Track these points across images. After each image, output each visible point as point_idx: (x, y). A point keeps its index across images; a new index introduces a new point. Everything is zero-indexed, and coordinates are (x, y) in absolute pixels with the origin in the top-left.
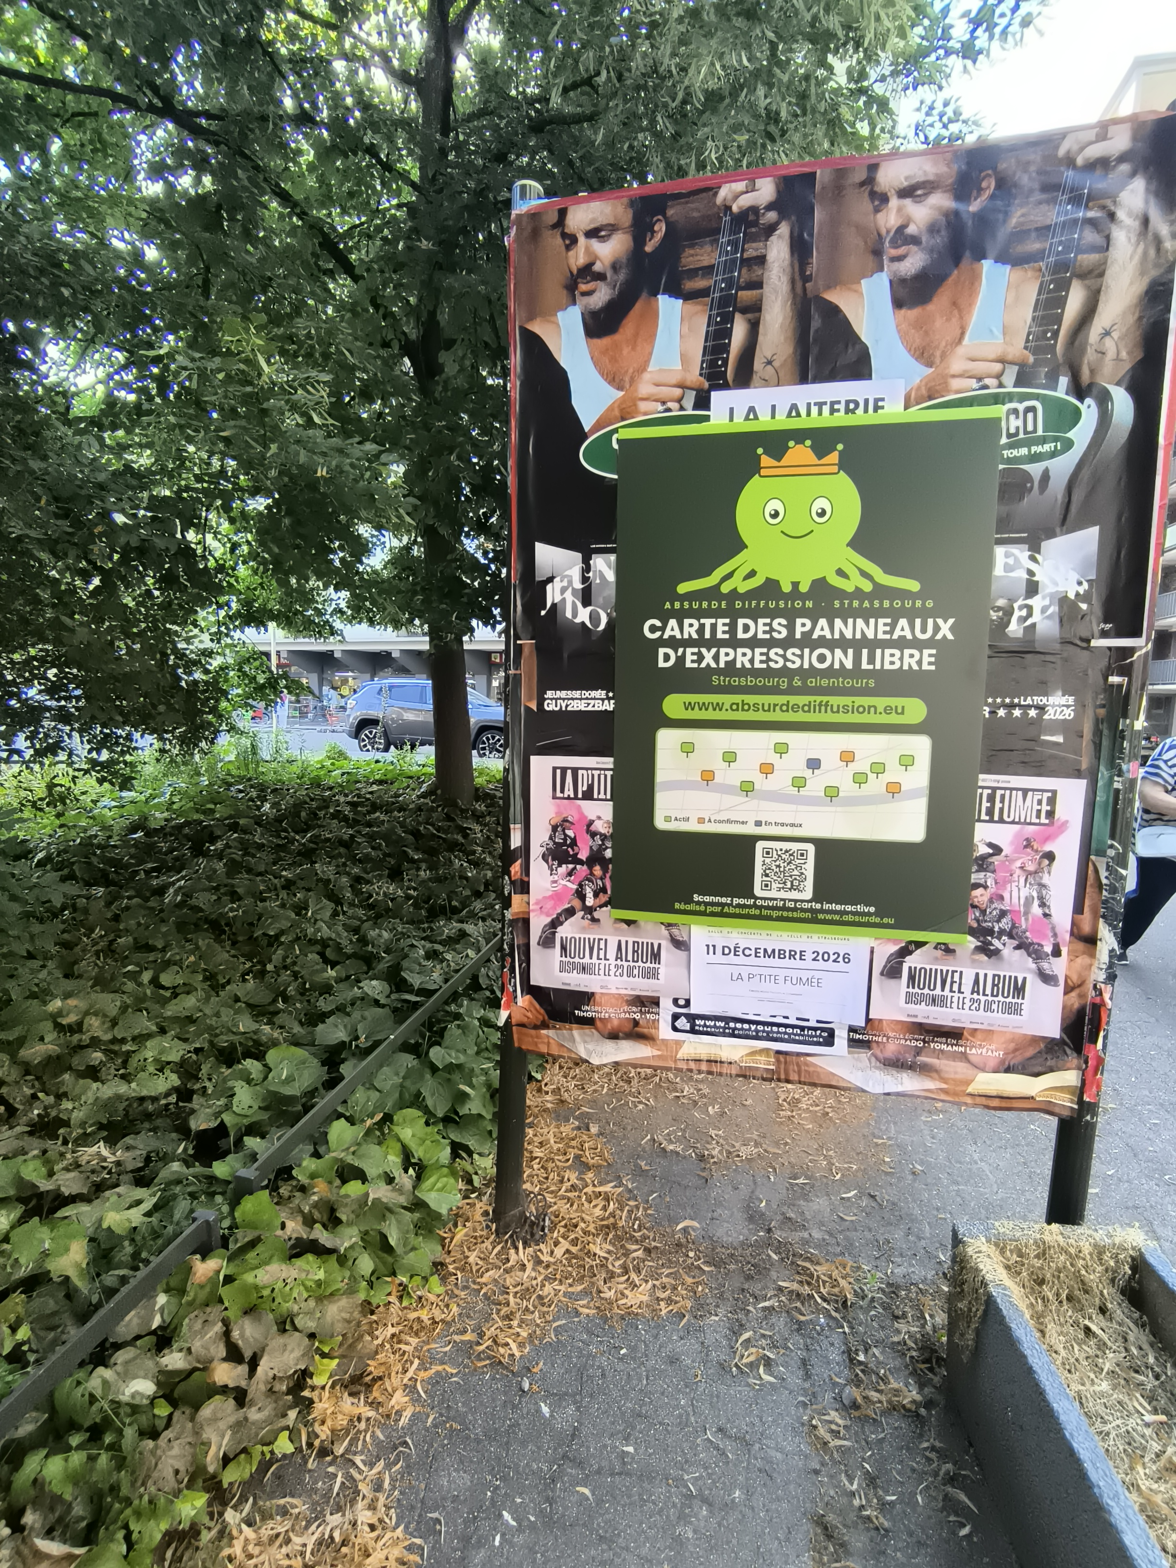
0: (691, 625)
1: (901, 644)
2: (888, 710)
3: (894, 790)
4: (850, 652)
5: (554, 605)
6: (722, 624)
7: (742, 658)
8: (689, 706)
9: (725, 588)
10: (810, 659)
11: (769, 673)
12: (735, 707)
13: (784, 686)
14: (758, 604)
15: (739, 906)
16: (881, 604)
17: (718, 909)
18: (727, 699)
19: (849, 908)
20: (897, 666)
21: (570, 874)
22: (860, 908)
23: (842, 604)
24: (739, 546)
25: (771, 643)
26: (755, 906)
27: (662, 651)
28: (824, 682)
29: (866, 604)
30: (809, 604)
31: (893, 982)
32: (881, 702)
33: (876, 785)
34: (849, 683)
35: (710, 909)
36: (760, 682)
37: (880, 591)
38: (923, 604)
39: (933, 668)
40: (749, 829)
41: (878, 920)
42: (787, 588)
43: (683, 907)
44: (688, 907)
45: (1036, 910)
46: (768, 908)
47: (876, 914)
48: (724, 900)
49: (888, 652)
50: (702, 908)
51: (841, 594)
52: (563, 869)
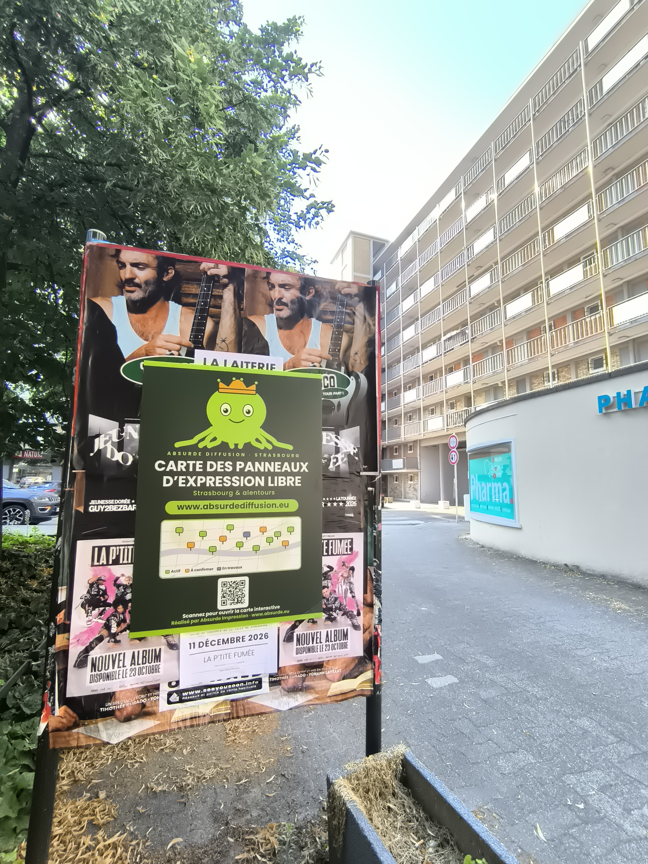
0: (182, 464)
1: (286, 474)
2: (281, 505)
3: (286, 544)
4: (263, 478)
5: (99, 451)
6: (199, 464)
7: (210, 481)
8: (180, 508)
9: (201, 446)
10: (244, 481)
11: (223, 489)
12: (206, 507)
13: (231, 495)
14: (218, 454)
15: (209, 617)
16: (276, 455)
17: (196, 621)
18: (201, 503)
19: (267, 608)
20: (284, 485)
21: (101, 614)
22: (273, 607)
23: (258, 455)
24: (208, 425)
25: (224, 474)
26: (218, 615)
27: (165, 478)
28: (251, 493)
29: (270, 455)
30: (243, 455)
31: (289, 644)
32: (278, 502)
33: (277, 543)
34: (263, 493)
35: (192, 622)
36: (219, 493)
37: (276, 449)
38: (295, 456)
39: (300, 485)
40: (214, 573)
41: (281, 612)
42: (232, 447)
43: (176, 623)
44: (180, 623)
45: (349, 595)
46: (225, 615)
47: (280, 609)
48: (200, 615)
49: (280, 478)
50: (188, 622)
51: (258, 450)
52: (97, 611)
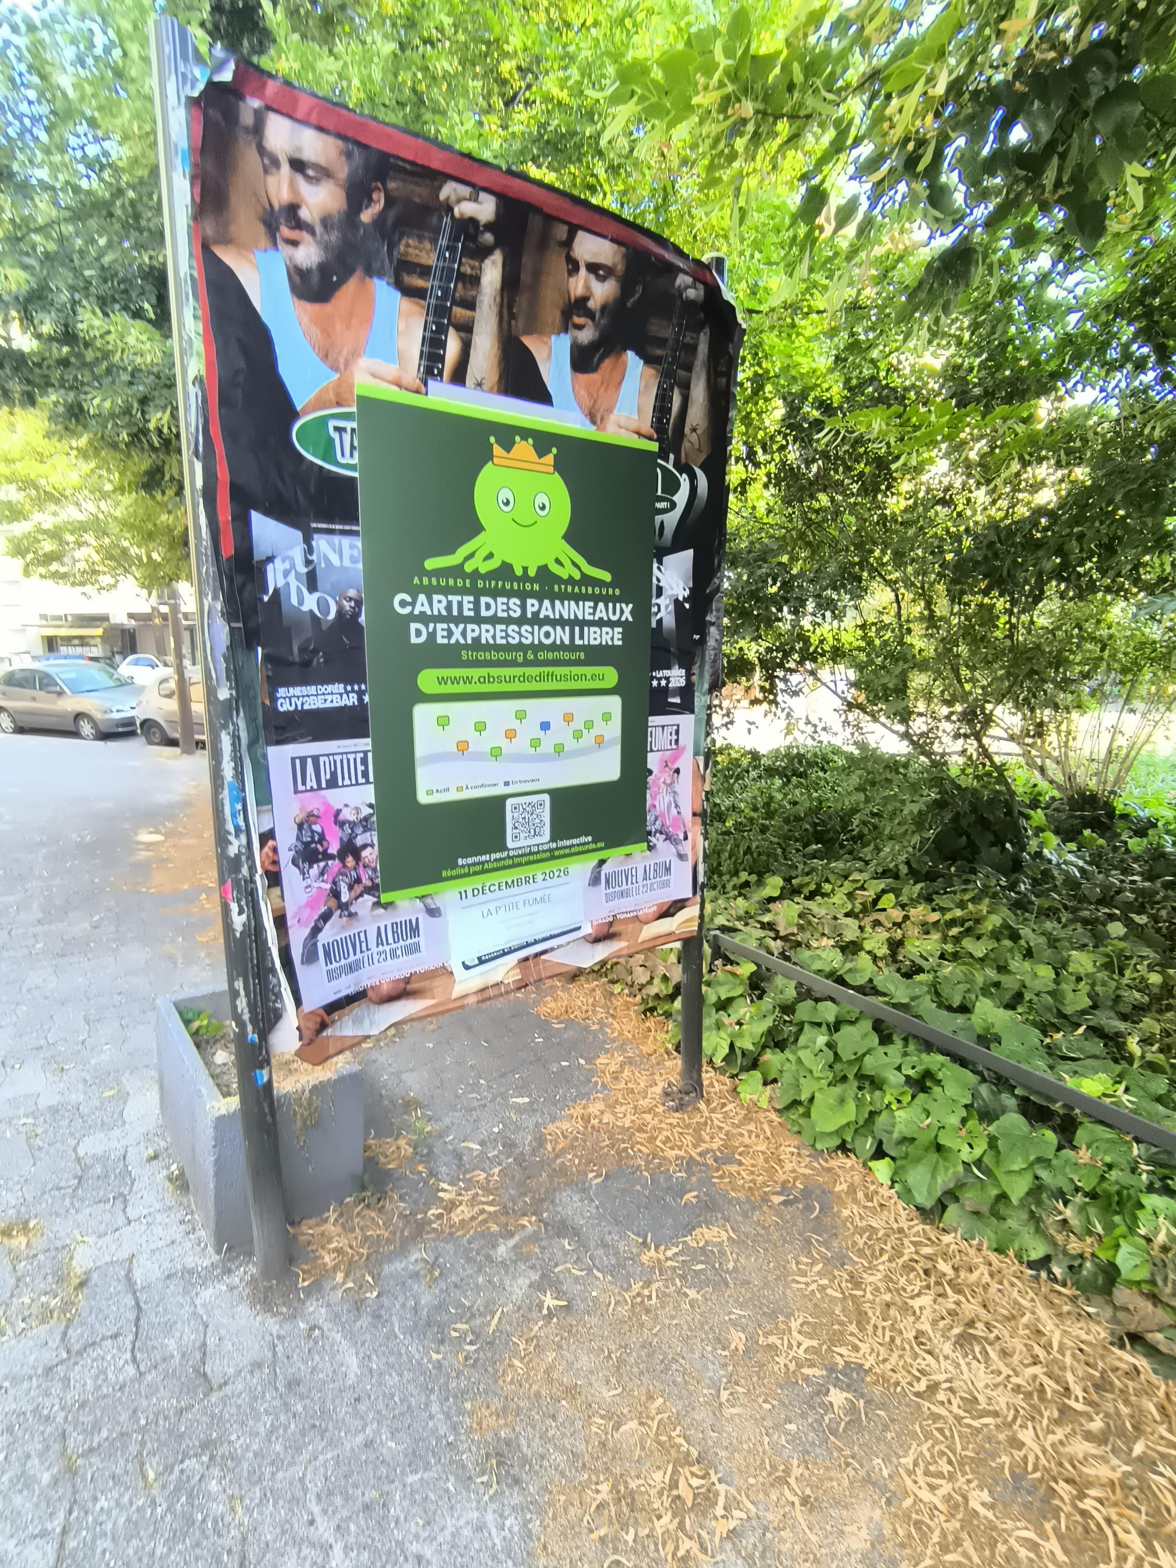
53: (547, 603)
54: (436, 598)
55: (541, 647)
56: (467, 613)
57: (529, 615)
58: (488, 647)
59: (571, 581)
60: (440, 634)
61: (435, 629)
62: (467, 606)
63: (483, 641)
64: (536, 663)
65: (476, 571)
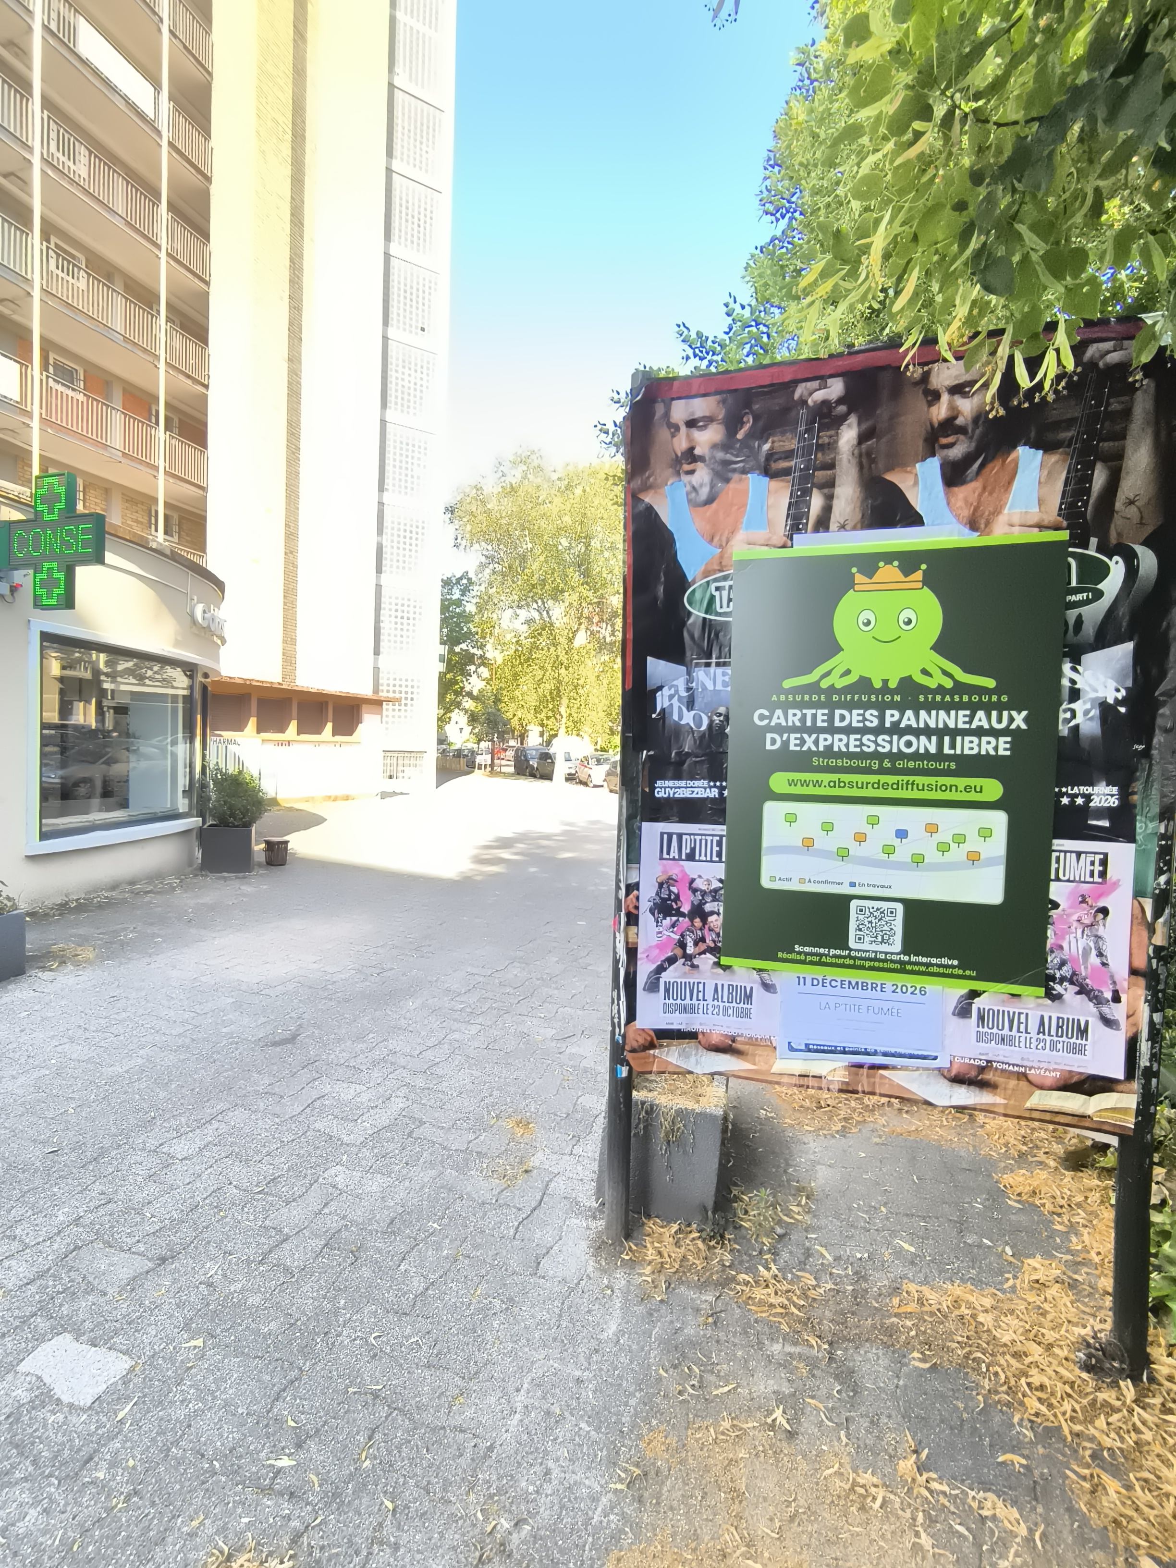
53: (909, 713)
54: (791, 712)
55: (901, 755)
56: (819, 724)
57: (888, 725)
58: (840, 755)
59: (941, 689)
60: (793, 742)
61: (789, 737)
62: (820, 718)
63: (836, 749)
64: (893, 771)
65: (832, 686)
